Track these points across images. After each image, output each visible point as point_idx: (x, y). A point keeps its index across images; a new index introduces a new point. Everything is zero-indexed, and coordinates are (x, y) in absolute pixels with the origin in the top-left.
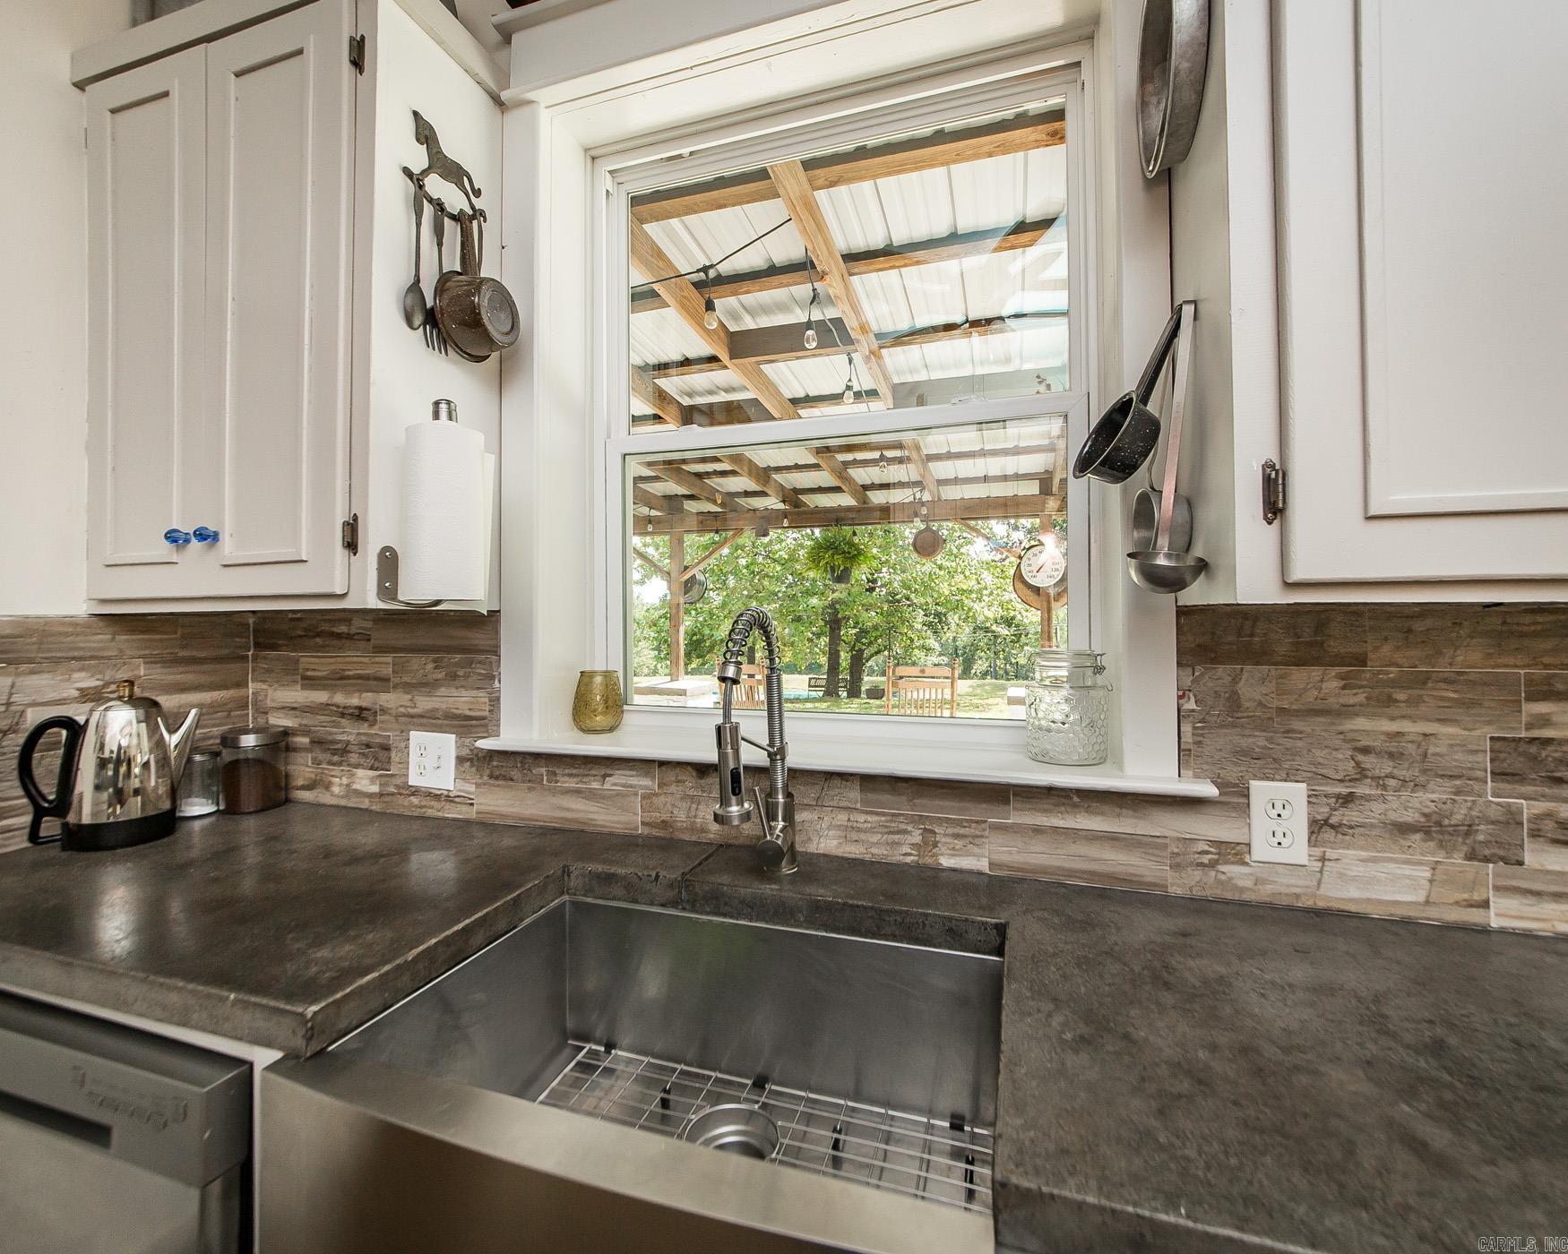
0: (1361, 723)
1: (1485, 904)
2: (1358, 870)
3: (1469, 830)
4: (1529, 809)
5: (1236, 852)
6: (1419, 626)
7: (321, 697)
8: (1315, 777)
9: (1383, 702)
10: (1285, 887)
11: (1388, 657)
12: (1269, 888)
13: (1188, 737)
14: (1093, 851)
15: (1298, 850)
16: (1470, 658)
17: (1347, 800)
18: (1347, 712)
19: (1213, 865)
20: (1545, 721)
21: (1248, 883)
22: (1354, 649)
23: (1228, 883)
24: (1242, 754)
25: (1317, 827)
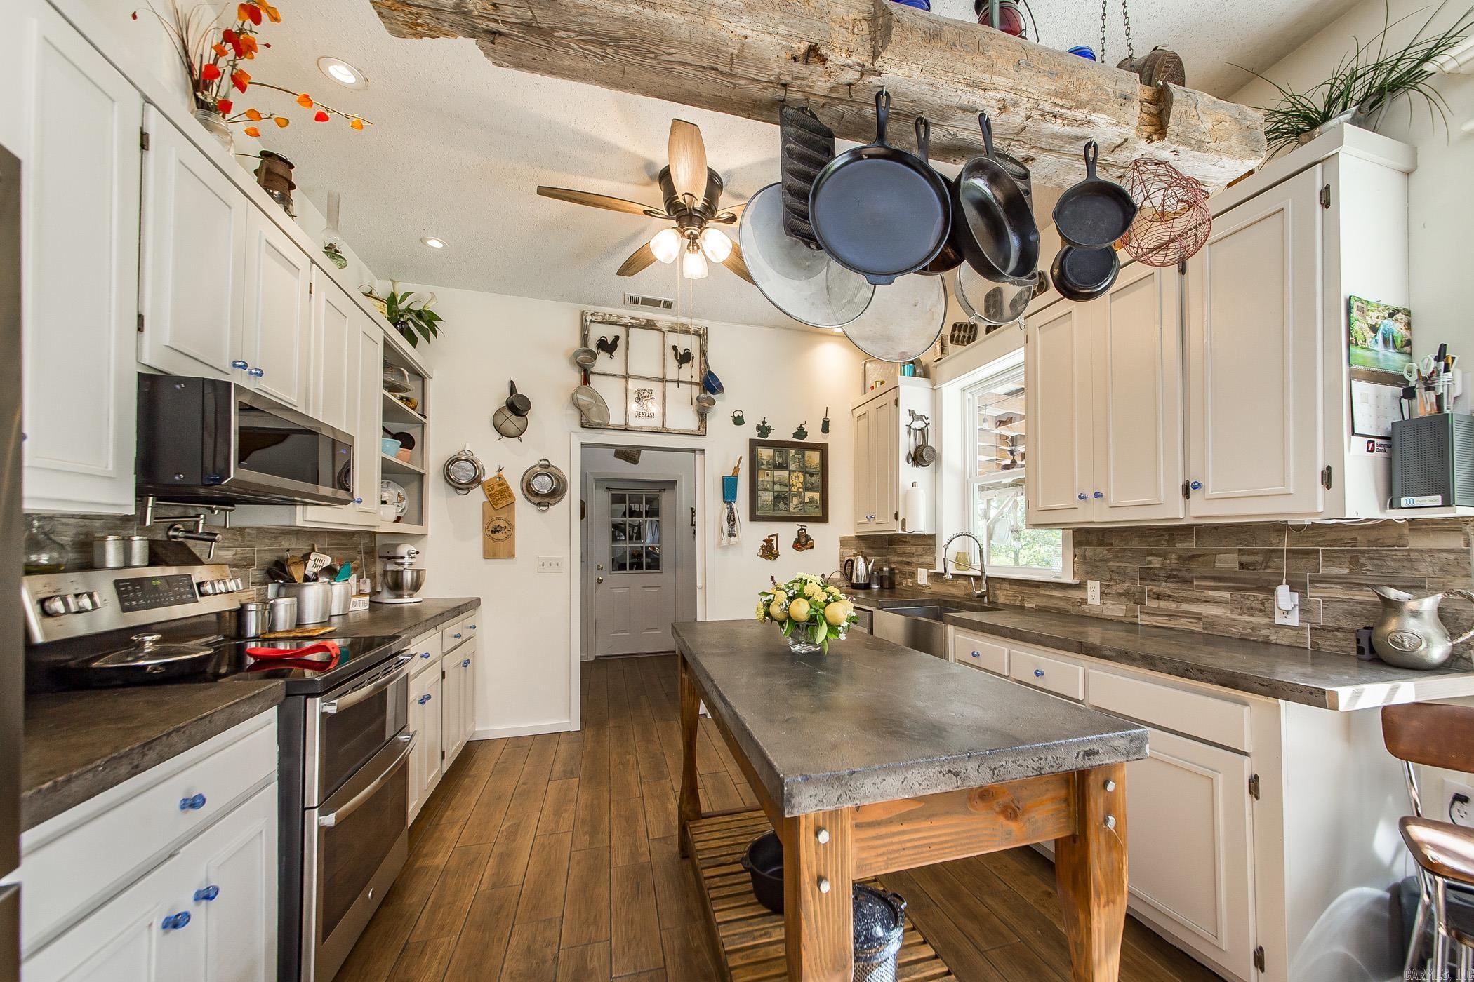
0: (1111, 564)
1: (1137, 617)
2: (1111, 607)
3: (1134, 595)
4: (1147, 588)
5: (1084, 601)
6: (1125, 534)
7: (900, 559)
8: (1101, 580)
9: (1116, 558)
10: (1096, 611)
11: (1117, 543)
12: (1092, 612)
13: (1075, 568)
14: (1056, 601)
15: (1097, 601)
16: (1135, 543)
17: (1108, 586)
18: (1107, 560)
19: (1080, 605)
20: (1150, 562)
21: (1087, 611)
22: (1110, 541)
23: (1084, 611)
24: (1087, 573)
25: (1102, 594)
